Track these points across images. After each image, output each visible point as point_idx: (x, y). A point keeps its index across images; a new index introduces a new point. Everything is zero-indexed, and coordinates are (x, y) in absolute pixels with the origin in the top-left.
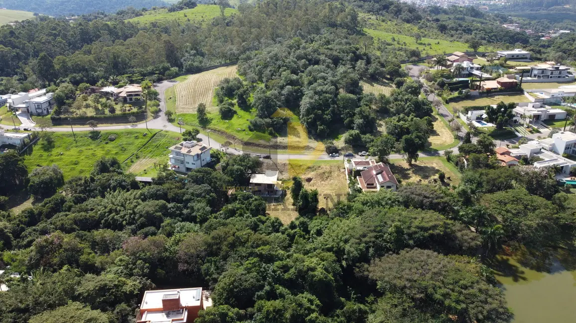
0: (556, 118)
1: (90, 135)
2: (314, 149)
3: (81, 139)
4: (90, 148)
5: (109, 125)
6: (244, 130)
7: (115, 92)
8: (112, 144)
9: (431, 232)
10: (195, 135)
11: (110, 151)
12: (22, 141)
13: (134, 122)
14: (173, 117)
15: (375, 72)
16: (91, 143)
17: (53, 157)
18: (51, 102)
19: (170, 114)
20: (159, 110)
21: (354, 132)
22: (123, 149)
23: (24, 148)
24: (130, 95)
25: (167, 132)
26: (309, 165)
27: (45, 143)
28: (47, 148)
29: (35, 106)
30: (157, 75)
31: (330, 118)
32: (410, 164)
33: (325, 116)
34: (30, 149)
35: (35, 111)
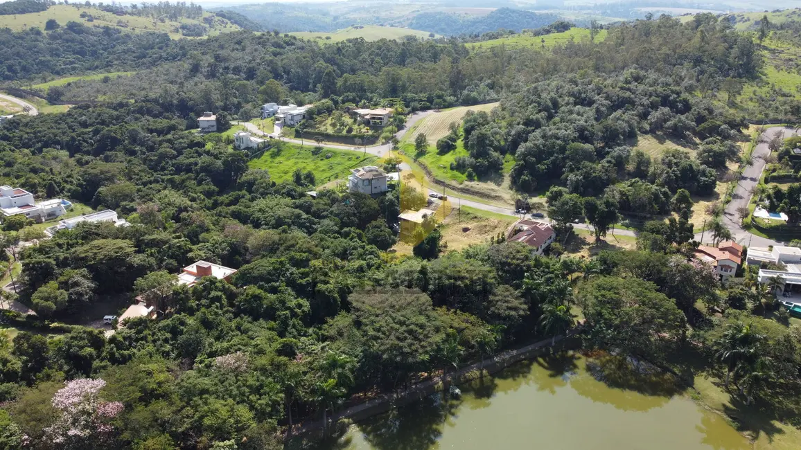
1: (313, 150)
2: (505, 201)
3: (305, 152)
4: (306, 161)
5: (338, 144)
7: (362, 113)
8: (326, 161)
9: (452, 281)
10: (395, 165)
11: (320, 167)
12: (258, 146)
13: (359, 144)
14: (399, 145)
15: (675, 125)
16: (309, 157)
17: (273, 164)
18: (306, 116)
19: (396, 142)
20: (393, 137)
21: (555, 189)
22: (331, 168)
23: (257, 152)
24: (374, 118)
25: (379, 158)
26: (479, 215)
27: (276, 150)
28: (274, 156)
29: (290, 117)
30: (423, 103)
31: (545, 169)
32: (598, 240)
33: (539, 165)
34: (262, 154)
35: (289, 122)
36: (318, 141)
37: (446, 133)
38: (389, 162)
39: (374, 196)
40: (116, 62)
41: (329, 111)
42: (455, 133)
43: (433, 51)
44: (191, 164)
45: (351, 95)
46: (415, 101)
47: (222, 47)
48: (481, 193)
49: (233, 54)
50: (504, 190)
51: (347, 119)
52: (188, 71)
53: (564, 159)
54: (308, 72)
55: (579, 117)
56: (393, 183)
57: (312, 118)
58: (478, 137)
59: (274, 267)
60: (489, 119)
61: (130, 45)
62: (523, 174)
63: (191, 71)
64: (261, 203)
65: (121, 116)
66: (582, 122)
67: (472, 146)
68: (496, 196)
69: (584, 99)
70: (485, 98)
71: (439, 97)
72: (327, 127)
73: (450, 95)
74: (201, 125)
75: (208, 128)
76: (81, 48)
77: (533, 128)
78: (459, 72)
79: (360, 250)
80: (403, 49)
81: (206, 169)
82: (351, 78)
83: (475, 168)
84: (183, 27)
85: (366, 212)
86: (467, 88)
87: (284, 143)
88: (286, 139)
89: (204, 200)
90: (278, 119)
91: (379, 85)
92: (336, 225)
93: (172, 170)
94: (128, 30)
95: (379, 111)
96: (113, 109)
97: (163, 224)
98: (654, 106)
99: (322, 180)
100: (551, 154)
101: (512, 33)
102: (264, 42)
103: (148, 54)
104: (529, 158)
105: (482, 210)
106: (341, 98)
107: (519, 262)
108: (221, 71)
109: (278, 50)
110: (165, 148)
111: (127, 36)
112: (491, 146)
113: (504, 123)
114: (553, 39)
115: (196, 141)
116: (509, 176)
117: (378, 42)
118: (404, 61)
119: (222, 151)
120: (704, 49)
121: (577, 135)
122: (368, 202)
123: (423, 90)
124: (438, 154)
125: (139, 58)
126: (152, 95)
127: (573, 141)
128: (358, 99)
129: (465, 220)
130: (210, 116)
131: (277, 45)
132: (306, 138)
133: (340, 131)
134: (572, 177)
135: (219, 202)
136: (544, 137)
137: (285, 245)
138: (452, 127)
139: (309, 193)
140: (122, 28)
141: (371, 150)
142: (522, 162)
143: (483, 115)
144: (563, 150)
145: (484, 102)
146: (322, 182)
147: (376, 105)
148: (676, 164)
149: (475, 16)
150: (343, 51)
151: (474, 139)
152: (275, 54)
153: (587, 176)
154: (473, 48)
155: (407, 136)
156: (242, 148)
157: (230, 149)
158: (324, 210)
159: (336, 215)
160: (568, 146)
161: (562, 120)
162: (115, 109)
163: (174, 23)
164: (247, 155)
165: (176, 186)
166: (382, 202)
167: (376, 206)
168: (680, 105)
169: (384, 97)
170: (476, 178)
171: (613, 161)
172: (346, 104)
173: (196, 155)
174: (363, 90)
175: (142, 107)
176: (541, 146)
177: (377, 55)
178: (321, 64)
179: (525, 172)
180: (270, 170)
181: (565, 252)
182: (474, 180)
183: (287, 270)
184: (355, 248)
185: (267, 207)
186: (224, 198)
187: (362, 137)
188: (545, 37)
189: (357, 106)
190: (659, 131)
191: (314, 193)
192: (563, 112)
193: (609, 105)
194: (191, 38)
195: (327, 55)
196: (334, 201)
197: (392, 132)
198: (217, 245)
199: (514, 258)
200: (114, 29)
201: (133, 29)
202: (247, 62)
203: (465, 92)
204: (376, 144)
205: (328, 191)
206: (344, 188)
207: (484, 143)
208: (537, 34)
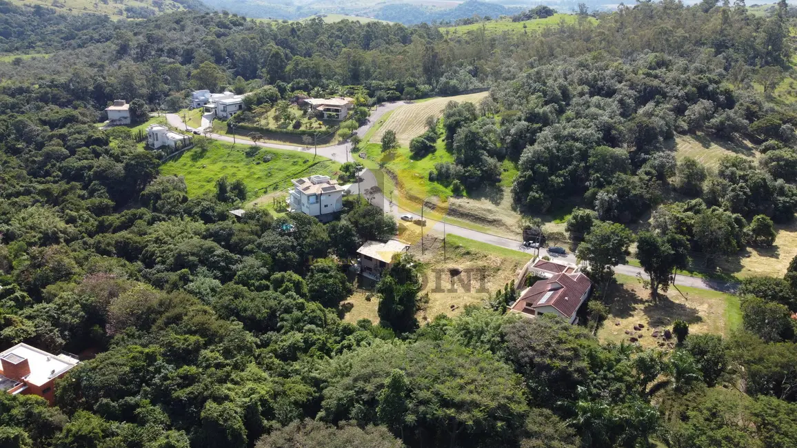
1: (248, 150)
2: (507, 228)
3: (237, 153)
4: (236, 165)
5: (282, 143)
7: (314, 104)
8: (264, 166)
9: (451, 412)
10: (354, 173)
11: (255, 174)
12: (176, 144)
13: (309, 144)
14: (360, 145)
15: (722, 123)
16: (242, 160)
17: (194, 169)
18: (243, 106)
19: (357, 141)
20: (352, 135)
21: (581, 212)
22: (269, 175)
23: (174, 152)
24: (328, 110)
25: (334, 163)
26: (473, 249)
27: (199, 150)
28: (195, 158)
29: (221, 107)
30: (392, 91)
31: (562, 182)
32: (654, 294)
33: (553, 177)
34: (180, 156)
35: (221, 114)
36: (254, 138)
37: (421, 131)
38: (346, 168)
39: (322, 218)
40: (39, 43)
41: (272, 100)
42: (433, 130)
43: (402, 35)
44: (83, 168)
45: (303, 81)
46: (381, 89)
47: (158, 27)
48: (472, 215)
49: (170, 35)
50: (504, 210)
51: (295, 111)
52: (114, 52)
53: (587, 168)
54: (256, 56)
55: (601, 112)
56: (351, 199)
57: (250, 109)
58: (466, 136)
59: (132, 368)
60: (477, 112)
61: (62, 26)
62: (532, 189)
63: (118, 52)
64: (161, 228)
65: (18, 104)
66: (606, 118)
67: (459, 149)
68: (495, 221)
69: (601, 89)
70: (468, 88)
71: (412, 85)
72: (269, 121)
73: (424, 84)
74: (110, 116)
75: (120, 120)
76: (4, 28)
77: (540, 125)
78: (435, 56)
79: (296, 313)
80: (367, 31)
81: (102, 176)
82: (304, 62)
83: (463, 179)
84: (128, 10)
85: (311, 245)
86: (446, 74)
87: (211, 141)
88: (214, 136)
89: (87, 221)
90: (208, 110)
91: (337, 70)
92: (264, 266)
93: (57, 176)
94: (64, 11)
95: (335, 101)
96: (10, 95)
97: (10, 262)
98: (691, 99)
99: (256, 193)
100: (568, 161)
101: (488, 20)
102: (207, 21)
103: (77, 35)
104: (539, 167)
105: (475, 242)
106: (290, 85)
107: (565, 364)
108: (153, 53)
109: (222, 30)
110: (55, 147)
111: (63, 17)
112: (484, 149)
113: (498, 119)
114: (536, 25)
115: (95, 136)
116: (512, 191)
117: (339, 23)
118: (368, 45)
119: (126, 151)
120: (726, 32)
121: (601, 135)
122: (314, 228)
123: (391, 76)
124: (412, 158)
125: (66, 39)
126: (62, 79)
127: (598, 144)
128: (310, 86)
129: (453, 256)
130: (122, 104)
131: (221, 25)
132: (240, 134)
133: (285, 125)
134: (602, 195)
135: (107, 223)
136: (557, 137)
137: (167, 314)
138: (430, 123)
139: (233, 212)
140: (56, 8)
141: (324, 152)
142: (530, 173)
143: (470, 107)
144: (584, 156)
145: (466, 91)
146: (256, 195)
147: (332, 94)
148: (743, 177)
149: (443, 9)
150: (298, 33)
151: (461, 139)
152: (219, 36)
153: (623, 193)
154: (448, 33)
155: (371, 134)
156: (156, 147)
157: (140, 148)
158: (250, 242)
159: (267, 250)
160: (591, 152)
161: (578, 115)
162: (13, 95)
163: (119, 5)
164: (160, 157)
165: (52, 200)
166: (333, 230)
167: (325, 236)
168: (722, 98)
169: (344, 84)
170: (465, 194)
171: (654, 172)
172: (296, 92)
173: (92, 155)
174: (318, 76)
175: (46, 93)
176: (555, 151)
177: (338, 37)
178: (271, 46)
179: (535, 187)
180: (190, 177)
181: (610, 316)
182: (462, 196)
183: (158, 371)
184: (288, 310)
185: (166, 235)
186: (114, 219)
187: (311, 134)
188: (528, 23)
189: (309, 94)
190: (699, 131)
191: (239, 213)
192: (578, 104)
193: (635, 95)
194: (132, 19)
195: (279, 37)
196: (265, 227)
197: (352, 127)
198: (65, 307)
199: (554, 355)
200: (48, 10)
201: (70, 10)
202: (185, 44)
203: (443, 80)
204: (331, 144)
205: (257, 212)
206: (284, 204)
207: (475, 145)
208: (516, 20)
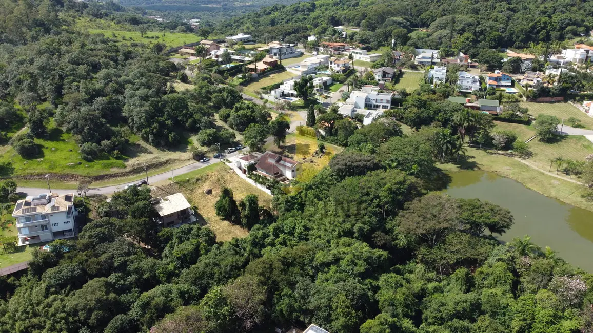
0: (328, 84)
2: (179, 160)
6: (80, 164)
26: (197, 177)
83: (114, 148)
170: (125, 157)
182: (127, 159)
